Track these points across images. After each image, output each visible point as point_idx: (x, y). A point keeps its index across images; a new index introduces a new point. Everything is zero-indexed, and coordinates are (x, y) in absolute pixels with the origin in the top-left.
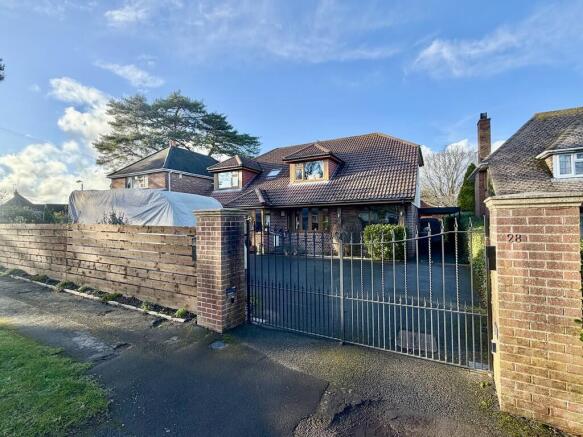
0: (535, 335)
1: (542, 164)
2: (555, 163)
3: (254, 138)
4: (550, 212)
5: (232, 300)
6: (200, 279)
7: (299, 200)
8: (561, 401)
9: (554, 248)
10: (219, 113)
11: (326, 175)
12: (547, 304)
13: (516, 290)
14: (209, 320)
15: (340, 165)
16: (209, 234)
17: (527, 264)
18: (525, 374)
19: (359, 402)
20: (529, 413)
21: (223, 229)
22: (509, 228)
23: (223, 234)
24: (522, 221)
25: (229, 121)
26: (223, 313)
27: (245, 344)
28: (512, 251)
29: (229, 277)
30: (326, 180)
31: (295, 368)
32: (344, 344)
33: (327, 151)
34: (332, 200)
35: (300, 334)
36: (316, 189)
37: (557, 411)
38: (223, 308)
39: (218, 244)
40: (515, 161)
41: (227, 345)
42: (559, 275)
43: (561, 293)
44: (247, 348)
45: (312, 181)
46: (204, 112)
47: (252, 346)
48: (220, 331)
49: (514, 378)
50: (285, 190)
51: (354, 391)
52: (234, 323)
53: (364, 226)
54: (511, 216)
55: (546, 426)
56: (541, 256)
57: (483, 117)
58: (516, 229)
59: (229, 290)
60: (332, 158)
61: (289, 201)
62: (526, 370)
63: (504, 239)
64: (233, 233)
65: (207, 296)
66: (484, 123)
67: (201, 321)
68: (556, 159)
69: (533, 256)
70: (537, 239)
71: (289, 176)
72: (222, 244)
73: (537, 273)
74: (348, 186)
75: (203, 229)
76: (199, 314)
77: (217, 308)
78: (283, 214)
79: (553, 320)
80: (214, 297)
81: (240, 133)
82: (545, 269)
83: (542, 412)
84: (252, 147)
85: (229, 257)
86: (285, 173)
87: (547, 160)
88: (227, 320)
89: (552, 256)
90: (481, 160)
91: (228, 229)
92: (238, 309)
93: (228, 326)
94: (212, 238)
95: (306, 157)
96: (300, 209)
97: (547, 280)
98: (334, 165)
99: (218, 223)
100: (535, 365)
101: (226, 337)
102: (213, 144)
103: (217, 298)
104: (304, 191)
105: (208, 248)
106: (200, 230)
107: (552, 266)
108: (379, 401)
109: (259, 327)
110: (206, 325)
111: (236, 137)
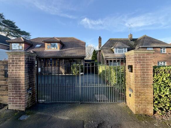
0: (143, 90)
1: (112, 50)
2: (114, 50)
3: (28, 33)
4: (147, 55)
5: (30, 94)
6: (10, 86)
7: (49, 55)
8: (148, 107)
9: (147, 65)
10: (11, 20)
11: (58, 48)
12: (146, 81)
13: (139, 78)
14: (16, 106)
15: (63, 45)
16: (17, 63)
17: (141, 70)
18: (140, 102)
19: (97, 125)
20: (141, 112)
21: (25, 61)
22: (137, 59)
23: (26, 63)
24: (140, 57)
25: (16, 25)
26: (25, 101)
27: (39, 113)
28: (138, 66)
29: (29, 83)
30: (58, 50)
31: (67, 118)
32: (81, 103)
33: (59, 40)
34: (62, 56)
35: (63, 103)
36: (55, 52)
37: (148, 110)
38: (25, 99)
39: (23, 68)
40: (107, 49)
41: (29, 116)
42: (148, 72)
43: (149, 77)
44: (40, 115)
45: (54, 49)
46: (3, 18)
47: (43, 113)
48: (24, 110)
49: (138, 103)
50: (43, 52)
51: (94, 122)
52: (31, 104)
54: (138, 56)
55: (146, 115)
56: (145, 67)
57: (100, 37)
58: (139, 60)
59: (28, 89)
60: (60, 43)
61: (45, 56)
62: (141, 100)
63: (136, 63)
64: (30, 63)
65: (15, 94)
66: (100, 39)
67: (11, 107)
68: (115, 49)
69: (143, 67)
70: (144, 62)
71: (44, 47)
72: (25, 68)
73: (143, 72)
74: (66, 52)
75: (13, 61)
76: (10, 103)
77: (22, 99)
78: (42, 60)
79: (147, 85)
80: (19, 94)
81: (22, 30)
82: (145, 71)
83: (144, 111)
84: (27, 36)
85: (29, 74)
86: (43, 46)
87: (113, 49)
88: (28, 103)
89: (147, 67)
90: (99, 48)
91: (28, 61)
92: (33, 97)
93: (28, 106)
94: (19, 66)
95: (51, 41)
96: (49, 59)
97: (146, 74)
98: (61, 45)
99: (23, 58)
100: (143, 98)
101: (28, 112)
102: (8, 33)
103: (21, 94)
104: (51, 52)
105: (16, 70)
106: (11, 62)
107: (147, 70)
108: (103, 122)
109: (43, 103)
110: (15, 108)
111: (20, 31)
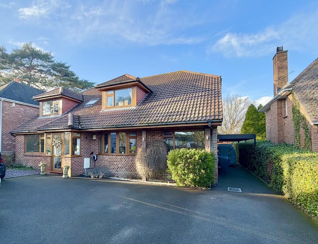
15: (149, 94)
30: (134, 107)
33: (135, 78)
36: (123, 114)
45: (121, 107)
50: (96, 115)
53: (169, 151)
60: (139, 85)
78: (94, 138)
95: (115, 85)
98: (143, 93)
